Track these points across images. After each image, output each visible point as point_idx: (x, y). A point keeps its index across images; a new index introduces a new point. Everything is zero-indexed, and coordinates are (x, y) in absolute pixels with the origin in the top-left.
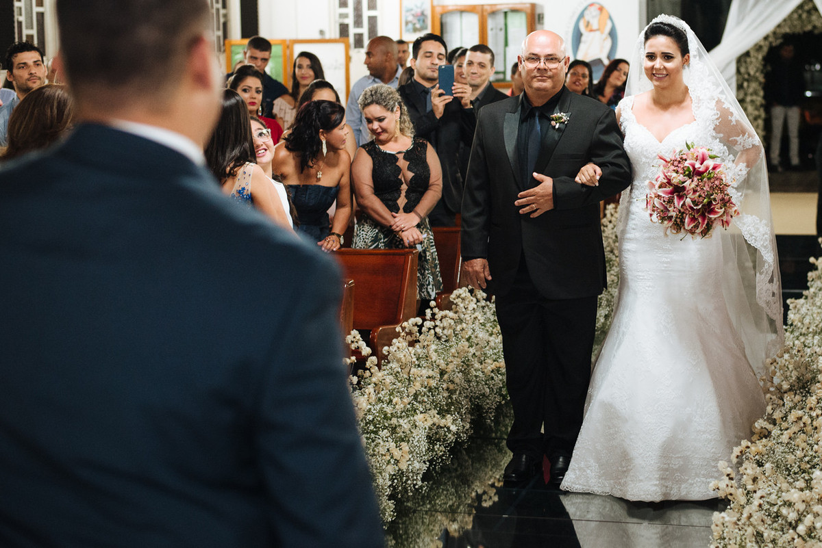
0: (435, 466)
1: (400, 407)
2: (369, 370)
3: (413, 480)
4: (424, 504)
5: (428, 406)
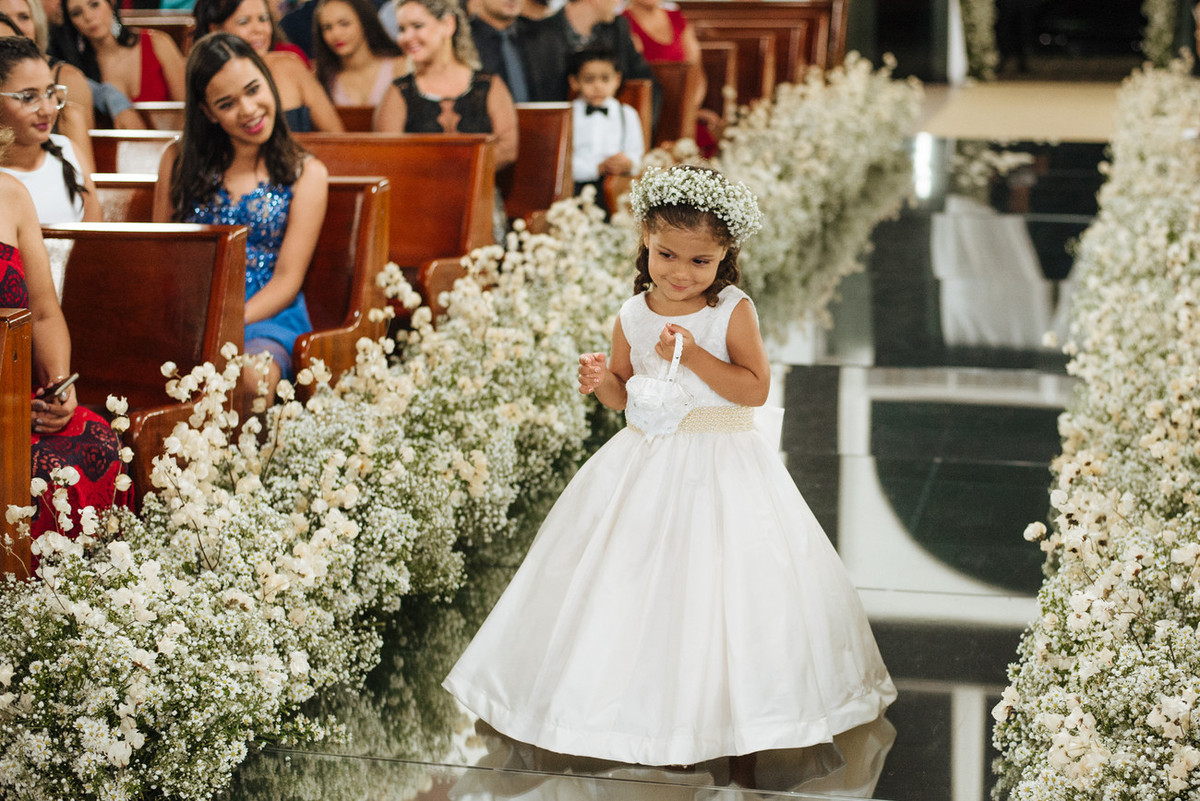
0: (529, 489)
1: (470, 391)
2: (417, 330)
3: (493, 516)
4: (511, 551)
5: (516, 391)
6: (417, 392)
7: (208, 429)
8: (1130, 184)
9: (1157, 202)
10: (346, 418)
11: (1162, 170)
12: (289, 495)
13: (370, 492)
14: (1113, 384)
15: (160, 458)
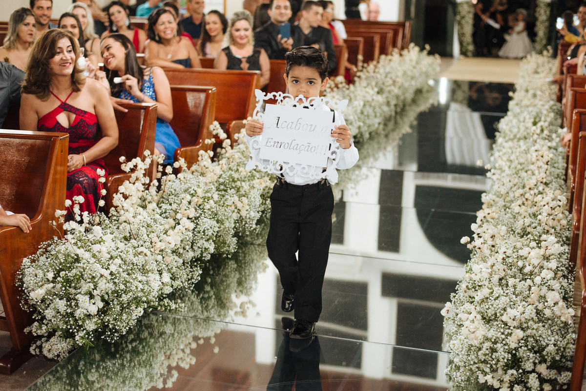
0: (266, 214)
1: (243, 174)
2: (225, 148)
3: (250, 224)
4: (258, 239)
5: (263, 175)
6: (222, 173)
7: (137, 184)
8: (521, 101)
9: (530, 109)
10: (193, 182)
11: (535, 96)
12: (168, 211)
13: (200, 212)
14: (505, 182)
15: (116, 194)
